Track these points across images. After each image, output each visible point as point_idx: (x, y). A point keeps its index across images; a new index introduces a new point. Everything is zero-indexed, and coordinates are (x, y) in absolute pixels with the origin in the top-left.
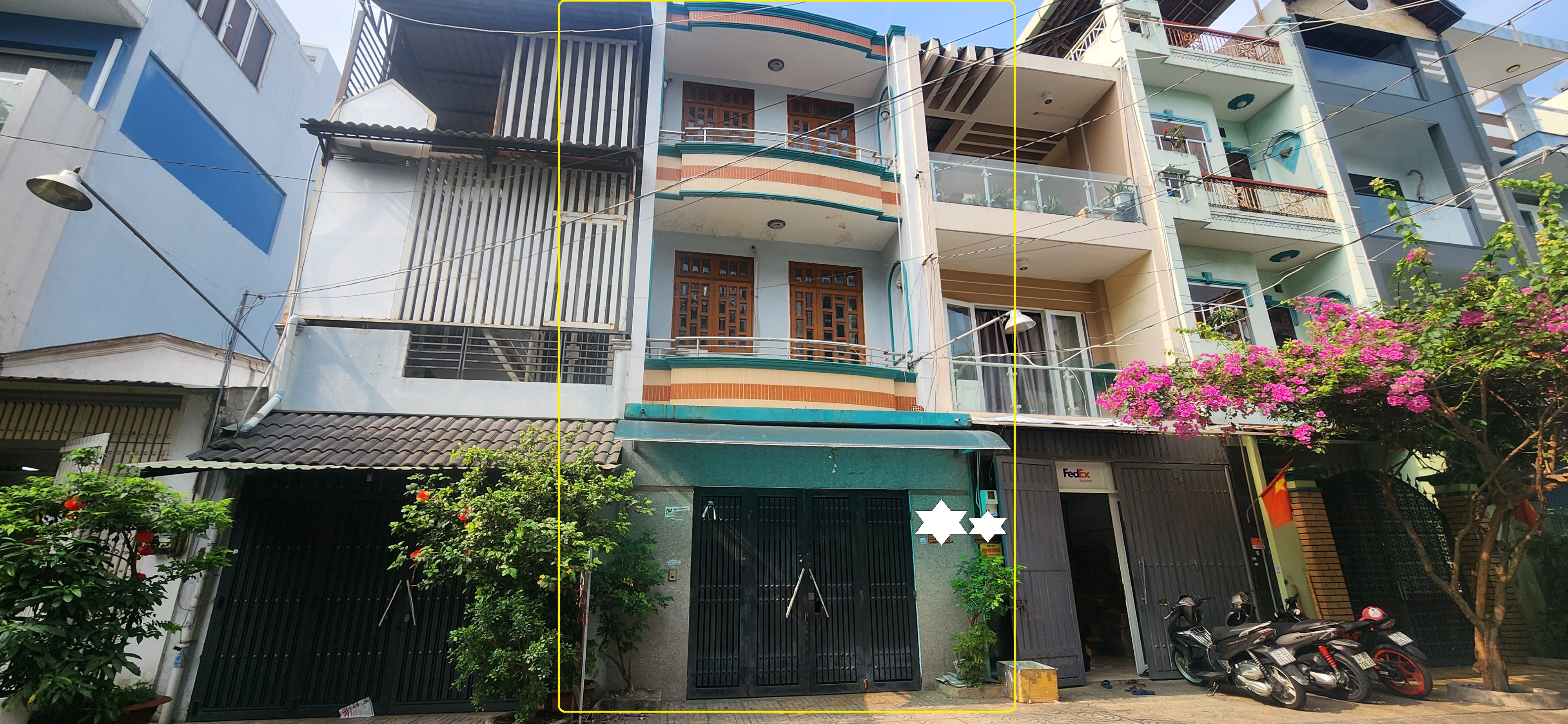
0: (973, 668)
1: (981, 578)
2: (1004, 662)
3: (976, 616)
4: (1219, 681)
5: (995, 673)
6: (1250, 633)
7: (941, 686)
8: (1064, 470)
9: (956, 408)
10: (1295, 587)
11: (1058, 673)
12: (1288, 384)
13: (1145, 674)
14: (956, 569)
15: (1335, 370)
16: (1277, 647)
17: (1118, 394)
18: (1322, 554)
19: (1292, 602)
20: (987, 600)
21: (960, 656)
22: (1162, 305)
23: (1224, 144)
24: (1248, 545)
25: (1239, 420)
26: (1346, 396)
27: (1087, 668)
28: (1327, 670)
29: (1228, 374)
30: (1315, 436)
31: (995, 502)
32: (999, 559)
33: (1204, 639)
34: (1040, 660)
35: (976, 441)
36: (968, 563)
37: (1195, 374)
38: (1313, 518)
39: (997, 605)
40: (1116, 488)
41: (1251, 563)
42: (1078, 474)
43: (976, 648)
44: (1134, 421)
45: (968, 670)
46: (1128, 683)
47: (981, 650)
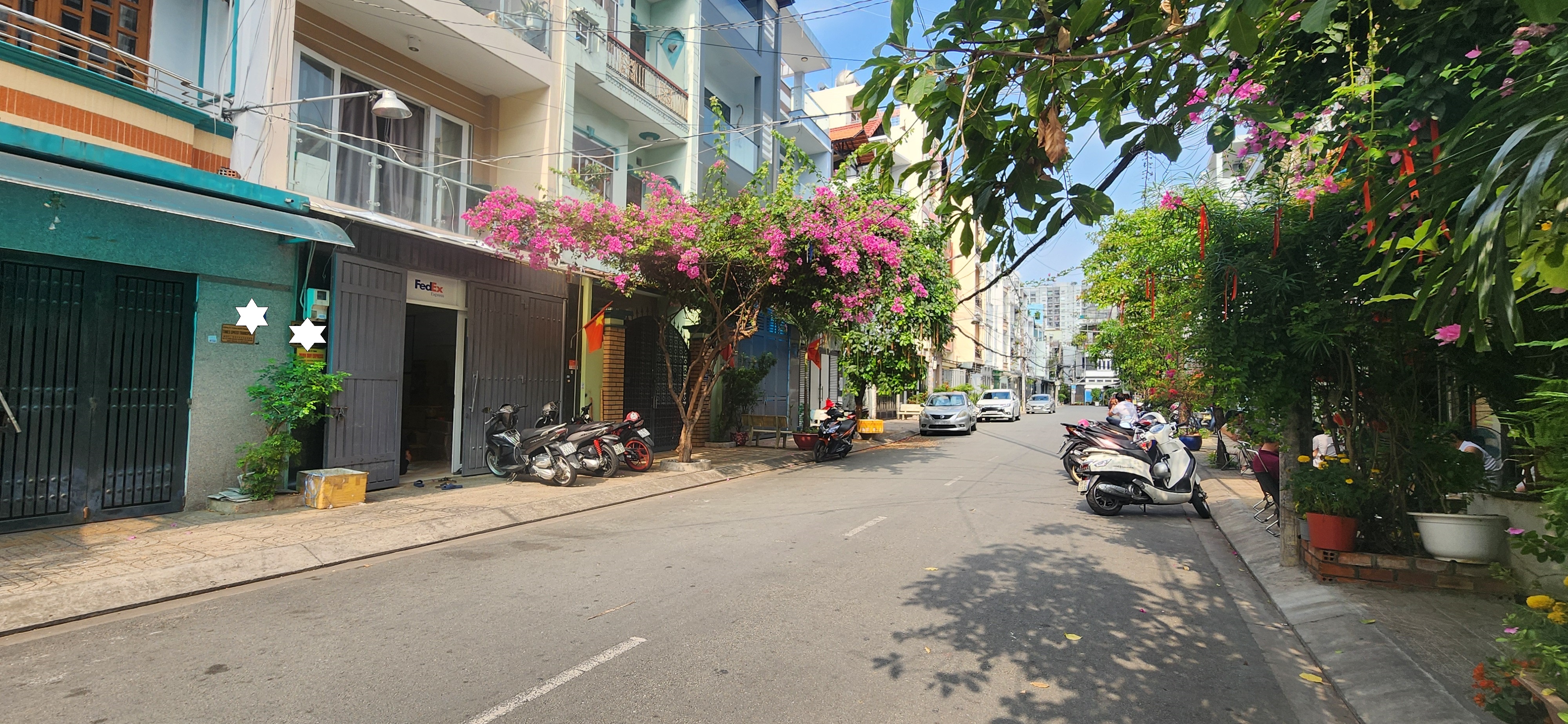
0: (264, 480)
1: (291, 384)
2: (306, 472)
3: (278, 424)
4: (518, 472)
5: (292, 484)
6: (550, 432)
7: (214, 503)
8: (417, 281)
9: (290, 186)
10: (591, 399)
11: (368, 477)
12: (621, 239)
13: (459, 472)
14: (258, 375)
15: (654, 236)
16: (566, 442)
17: (484, 213)
18: (614, 375)
19: (586, 410)
20: (295, 407)
21: (247, 469)
22: (546, 144)
23: (632, 14)
24: (566, 364)
25: (581, 263)
26: (655, 257)
27: (403, 471)
28: (596, 457)
29: (582, 220)
30: (629, 284)
31: (326, 303)
32: (320, 365)
33: (514, 440)
34: (352, 466)
35: (310, 230)
36: (276, 368)
37: (557, 213)
38: (615, 348)
39: (307, 413)
40: (466, 306)
41: (565, 379)
42: (431, 287)
43: (271, 459)
44: (496, 245)
45: (256, 483)
46: (441, 481)
47: (278, 461)
